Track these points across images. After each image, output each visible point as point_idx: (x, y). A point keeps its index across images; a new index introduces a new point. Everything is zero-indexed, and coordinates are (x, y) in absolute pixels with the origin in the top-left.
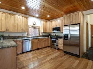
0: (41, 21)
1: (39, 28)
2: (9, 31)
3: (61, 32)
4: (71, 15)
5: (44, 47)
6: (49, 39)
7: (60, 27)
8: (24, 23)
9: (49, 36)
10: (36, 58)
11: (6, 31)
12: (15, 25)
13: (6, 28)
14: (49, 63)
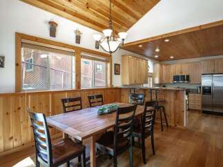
1: (152, 76)
3: (191, 82)
7: (189, 75)
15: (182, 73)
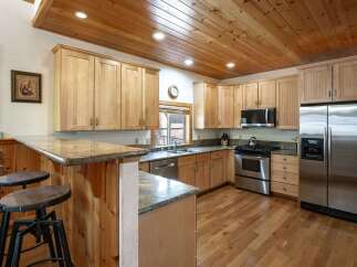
0: (194, 83)
1: (188, 112)
2: (101, 127)
3: (281, 127)
4: (336, 66)
5: (212, 186)
6: (227, 157)
7: (275, 109)
8: (146, 92)
9: (225, 143)
10: (215, 233)
11: (90, 128)
12: (119, 101)
13: (91, 115)
14: (279, 248)
15: (258, 103)
